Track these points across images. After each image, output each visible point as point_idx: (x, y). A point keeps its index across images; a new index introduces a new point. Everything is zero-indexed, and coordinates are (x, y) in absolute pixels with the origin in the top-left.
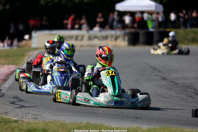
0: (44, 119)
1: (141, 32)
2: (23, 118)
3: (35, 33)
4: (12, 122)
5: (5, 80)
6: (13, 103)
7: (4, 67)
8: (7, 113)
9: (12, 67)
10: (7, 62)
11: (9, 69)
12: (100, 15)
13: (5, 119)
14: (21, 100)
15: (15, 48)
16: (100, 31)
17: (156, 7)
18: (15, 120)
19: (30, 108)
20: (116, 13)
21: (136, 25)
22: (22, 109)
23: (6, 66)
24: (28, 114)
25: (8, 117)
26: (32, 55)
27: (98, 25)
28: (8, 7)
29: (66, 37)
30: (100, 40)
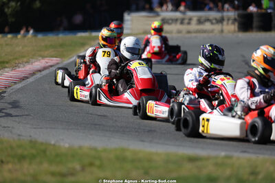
29: (168, 20)
30: (212, 23)
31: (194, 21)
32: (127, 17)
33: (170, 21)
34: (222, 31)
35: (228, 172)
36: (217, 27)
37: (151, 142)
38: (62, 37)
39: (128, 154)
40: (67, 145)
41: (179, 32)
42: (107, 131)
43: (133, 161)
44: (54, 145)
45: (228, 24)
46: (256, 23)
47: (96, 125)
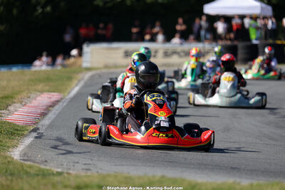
0: (100, 171)
1: (240, 45)
2: (70, 169)
3: (88, 46)
4: (53, 174)
5: (43, 115)
6: (55, 147)
7: (43, 96)
8: (46, 161)
9: (55, 96)
10: (47, 88)
11: (50, 98)
12: (180, 21)
13: (43, 170)
14: (67, 144)
15: (59, 68)
16: (181, 44)
17: (262, 8)
18: (58, 172)
19: (79, 155)
20: (204, 18)
21: (232, 35)
22: (67, 155)
23: (46, 93)
24: (78, 163)
25: (48, 168)
26: (83, 79)
27: (178, 35)
28: (49, 9)
30: (180, 56)
31: (160, 54)
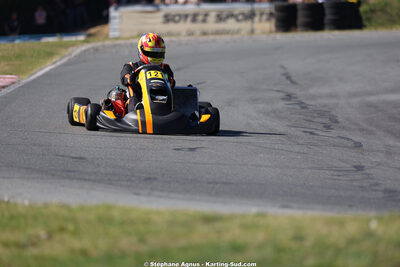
29: (174, 16)
30: (238, 21)
31: (212, 18)
32: (113, 12)
33: (177, 18)
34: (252, 31)
35: (260, 236)
36: (246, 26)
37: (149, 195)
38: (19, 44)
39: (116, 214)
40: (27, 203)
41: (191, 34)
42: (85, 180)
43: (122, 223)
44: (8, 202)
45: (260, 21)
46: (301, 18)
47: (69, 171)
